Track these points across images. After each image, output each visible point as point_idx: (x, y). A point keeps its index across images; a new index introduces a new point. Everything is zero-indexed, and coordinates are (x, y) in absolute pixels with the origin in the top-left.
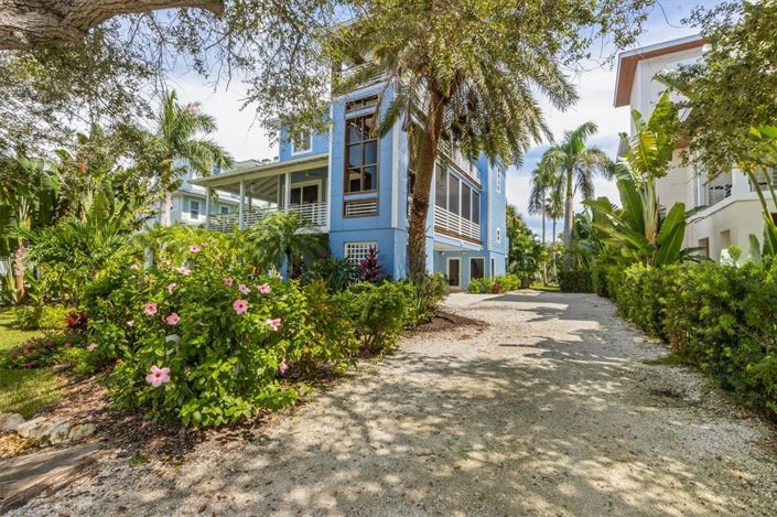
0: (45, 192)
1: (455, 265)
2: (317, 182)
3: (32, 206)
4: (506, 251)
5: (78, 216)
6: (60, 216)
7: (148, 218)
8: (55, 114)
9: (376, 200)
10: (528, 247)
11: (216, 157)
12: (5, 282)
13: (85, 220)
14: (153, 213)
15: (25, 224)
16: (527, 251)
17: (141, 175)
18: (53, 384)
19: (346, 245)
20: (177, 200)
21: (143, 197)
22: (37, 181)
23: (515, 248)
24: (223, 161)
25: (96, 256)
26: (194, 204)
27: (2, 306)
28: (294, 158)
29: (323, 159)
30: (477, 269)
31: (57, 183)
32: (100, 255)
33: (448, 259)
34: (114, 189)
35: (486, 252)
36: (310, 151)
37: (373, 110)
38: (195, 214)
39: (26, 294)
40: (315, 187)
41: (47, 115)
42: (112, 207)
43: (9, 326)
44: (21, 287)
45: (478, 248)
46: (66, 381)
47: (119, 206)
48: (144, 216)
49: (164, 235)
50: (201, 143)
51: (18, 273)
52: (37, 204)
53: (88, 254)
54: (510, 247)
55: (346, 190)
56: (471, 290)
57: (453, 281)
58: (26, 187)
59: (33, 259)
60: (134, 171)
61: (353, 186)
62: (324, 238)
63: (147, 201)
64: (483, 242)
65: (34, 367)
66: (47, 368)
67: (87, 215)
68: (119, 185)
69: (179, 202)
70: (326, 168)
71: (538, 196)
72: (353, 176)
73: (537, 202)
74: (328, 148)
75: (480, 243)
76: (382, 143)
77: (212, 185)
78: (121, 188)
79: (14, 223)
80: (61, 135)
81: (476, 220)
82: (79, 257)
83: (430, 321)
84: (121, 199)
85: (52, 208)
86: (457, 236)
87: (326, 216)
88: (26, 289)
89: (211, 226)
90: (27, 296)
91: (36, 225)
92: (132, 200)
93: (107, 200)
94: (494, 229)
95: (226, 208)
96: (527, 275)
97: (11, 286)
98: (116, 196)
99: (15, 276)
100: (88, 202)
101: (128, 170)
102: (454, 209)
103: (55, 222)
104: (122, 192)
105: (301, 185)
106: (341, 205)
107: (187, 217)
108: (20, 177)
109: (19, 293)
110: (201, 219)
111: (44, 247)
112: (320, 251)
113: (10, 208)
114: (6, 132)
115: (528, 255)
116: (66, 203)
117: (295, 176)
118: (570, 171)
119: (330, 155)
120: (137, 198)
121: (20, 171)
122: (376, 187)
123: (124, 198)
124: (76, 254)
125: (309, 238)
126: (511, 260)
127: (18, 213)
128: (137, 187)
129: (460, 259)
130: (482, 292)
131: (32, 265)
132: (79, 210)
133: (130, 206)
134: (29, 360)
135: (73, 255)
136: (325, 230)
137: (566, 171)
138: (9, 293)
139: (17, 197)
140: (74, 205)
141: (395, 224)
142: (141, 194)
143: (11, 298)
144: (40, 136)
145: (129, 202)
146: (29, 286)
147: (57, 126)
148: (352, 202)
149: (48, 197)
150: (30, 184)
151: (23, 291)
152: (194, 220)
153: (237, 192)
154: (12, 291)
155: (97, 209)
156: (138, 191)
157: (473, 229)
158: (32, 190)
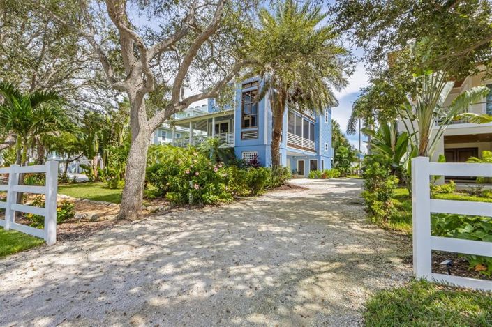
1: (301, 163)
2: (228, 121)
3: (100, 137)
4: (332, 155)
9: (257, 131)
10: (345, 153)
16: (344, 156)
19: (243, 153)
23: (337, 154)
26: (164, 133)
29: (231, 111)
30: (314, 166)
33: (298, 160)
35: (318, 156)
37: (256, 88)
38: (164, 138)
39: (98, 177)
40: (227, 123)
44: (96, 173)
45: (314, 154)
54: (335, 153)
55: (242, 127)
56: (310, 177)
57: (301, 172)
61: (245, 124)
62: (232, 150)
64: (317, 151)
69: (157, 132)
70: (233, 116)
71: (352, 124)
72: (246, 118)
73: (352, 128)
74: (234, 108)
75: (315, 151)
76: (260, 104)
81: (313, 139)
83: (280, 186)
86: (301, 148)
87: (232, 139)
89: (174, 144)
94: (323, 144)
95: (179, 134)
96: (344, 169)
99: (93, 169)
102: (299, 133)
105: (219, 122)
106: (240, 134)
107: (160, 139)
109: (95, 176)
110: (168, 140)
112: (231, 156)
115: (345, 158)
117: (217, 119)
122: (257, 125)
125: (226, 150)
126: (335, 161)
129: (304, 160)
130: (316, 178)
136: (233, 146)
141: (266, 143)
143: (92, 178)
148: (245, 132)
151: (97, 175)
152: (164, 141)
153: (188, 127)
157: (311, 144)
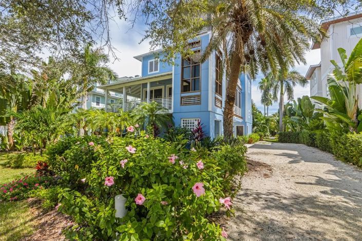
0: (25, 92)
2: (162, 87)
3: (18, 100)
4: (252, 121)
5: (41, 104)
6: (32, 104)
7: (76, 105)
8: (31, 49)
9: (199, 96)
10: (262, 120)
11: (110, 75)
12: (3, 139)
13: (45, 107)
14: (79, 103)
15: (14, 109)
16: (262, 122)
17: (74, 83)
18: (28, 216)
19: (182, 120)
20: (89, 96)
21: (74, 95)
22: (21, 86)
23: (255, 120)
24: (113, 77)
25: (52, 126)
26: (98, 98)
27: (2, 151)
28: (150, 75)
29: (168, 75)
31: (31, 87)
32: (54, 126)
34: (60, 90)
35: (244, 122)
36: (158, 71)
38: (98, 103)
39: (14, 145)
40: (161, 90)
41: (27, 50)
42: (59, 100)
43: (4, 165)
44: (11, 141)
45: (240, 120)
46: (37, 213)
47: (62, 99)
48: (75, 104)
49: (86, 114)
50: (102, 68)
51: (10, 134)
52: (20, 98)
53: (47, 125)
54: (253, 119)
55: (182, 91)
58: (15, 89)
59: (18, 128)
60: (70, 81)
61: (185, 89)
62: (171, 115)
63: (76, 97)
65: (16, 200)
66: (25, 201)
67: (46, 104)
68: (63, 88)
69: (91, 97)
70: (171, 79)
74: (173, 71)
75: (242, 118)
76: (203, 66)
77: (107, 89)
78: (63, 90)
79: (8, 108)
80: (35, 61)
82: (42, 127)
84: (63, 96)
85: (28, 100)
87: (171, 104)
88: (14, 142)
89: (108, 109)
90: (14, 146)
91: (20, 110)
92: (69, 96)
93: (56, 96)
94: (248, 111)
95: (113, 100)
96: (262, 134)
97: (6, 141)
98: (61, 94)
99: (8, 136)
100: (47, 98)
101: (67, 81)
103: (30, 108)
104: (64, 92)
105: (154, 88)
106: (180, 99)
107: (94, 105)
108: (12, 84)
109: (10, 145)
110: (102, 106)
111: (24, 122)
112: (169, 122)
113: (6, 100)
114: (4, 58)
115: (263, 124)
116: (35, 97)
117: (152, 84)
118: (282, 82)
119: (173, 72)
120: (71, 95)
121: (11, 80)
122: (199, 89)
123: (65, 95)
124: (41, 126)
125: (163, 116)
126: (253, 126)
127: (11, 103)
128: (71, 89)
131: (17, 132)
132: (42, 101)
133: (68, 99)
134: (13, 196)
135: (39, 126)
136: (171, 111)
137: (280, 82)
138: (5, 145)
139: (10, 95)
140: (40, 98)
141: (210, 109)
142: (73, 93)
143: (6, 147)
144: (23, 60)
145: (67, 97)
146: (15, 141)
147: (32, 56)
148: (185, 97)
149: (26, 94)
150: (17, 87)
151: (12, 144)
152: (98, 106)
153: (122, 93)
154: (7, 144)
155: (51, 101)
156: (72, 91)
157: (239, 111)
158: (18, 91)
